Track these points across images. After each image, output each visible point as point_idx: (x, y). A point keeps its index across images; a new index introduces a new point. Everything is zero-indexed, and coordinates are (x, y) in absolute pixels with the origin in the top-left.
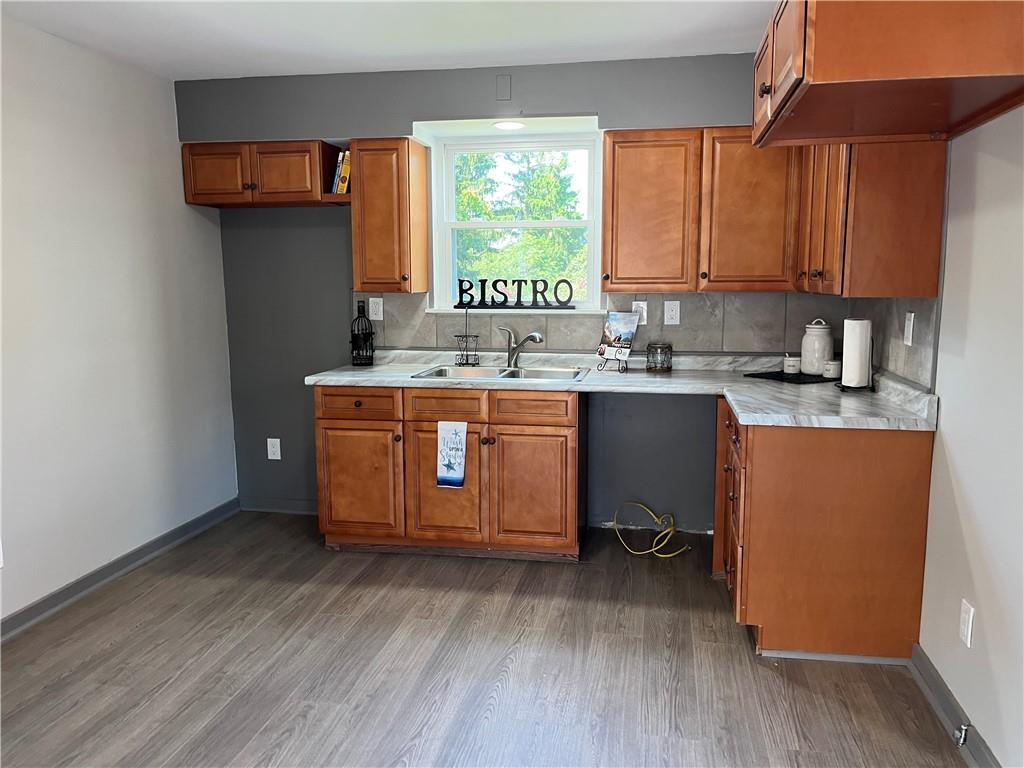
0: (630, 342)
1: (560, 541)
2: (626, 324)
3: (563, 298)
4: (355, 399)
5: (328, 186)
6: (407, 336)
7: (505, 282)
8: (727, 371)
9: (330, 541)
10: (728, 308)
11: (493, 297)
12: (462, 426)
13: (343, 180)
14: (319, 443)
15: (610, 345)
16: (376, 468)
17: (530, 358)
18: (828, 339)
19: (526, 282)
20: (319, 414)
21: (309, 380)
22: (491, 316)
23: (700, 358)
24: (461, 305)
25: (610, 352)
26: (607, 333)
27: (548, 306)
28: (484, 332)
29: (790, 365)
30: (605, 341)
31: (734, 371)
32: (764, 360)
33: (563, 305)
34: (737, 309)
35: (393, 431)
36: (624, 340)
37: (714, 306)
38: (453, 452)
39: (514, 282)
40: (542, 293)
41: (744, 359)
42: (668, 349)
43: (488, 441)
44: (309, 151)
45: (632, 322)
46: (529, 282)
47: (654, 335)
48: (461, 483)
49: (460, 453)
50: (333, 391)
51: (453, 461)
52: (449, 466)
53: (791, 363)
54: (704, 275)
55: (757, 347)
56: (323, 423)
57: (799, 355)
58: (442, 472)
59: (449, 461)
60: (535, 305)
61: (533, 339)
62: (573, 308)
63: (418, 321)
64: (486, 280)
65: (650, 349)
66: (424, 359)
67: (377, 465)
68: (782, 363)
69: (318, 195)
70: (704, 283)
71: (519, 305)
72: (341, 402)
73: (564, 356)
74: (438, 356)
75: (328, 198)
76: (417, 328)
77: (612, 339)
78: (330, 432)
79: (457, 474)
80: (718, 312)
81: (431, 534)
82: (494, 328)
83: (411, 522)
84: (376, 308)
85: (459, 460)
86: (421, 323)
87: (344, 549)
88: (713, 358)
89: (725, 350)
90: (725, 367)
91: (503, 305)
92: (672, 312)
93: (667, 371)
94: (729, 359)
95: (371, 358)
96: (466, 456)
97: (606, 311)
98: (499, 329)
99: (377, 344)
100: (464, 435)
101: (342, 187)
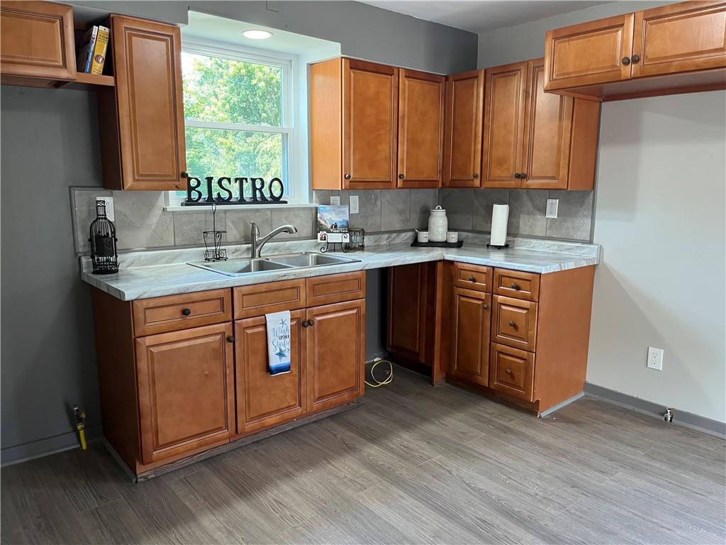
0: (346, 228)
1: (355, 393)
2: (337, 214)
3: (277, 193)
4: (182, 307)
6: (143, 236)
7: (229, 180)
8: (385, 245)
10: (383, 200)
11: (219, 194)
12: (287, 315)
13: (97, 57)
15: (329, 232)
16: (206, 375)
19: (246, 179)
20: (140, 330)
22: (221, 211)
23: (371, 237)
24: (190, 202)
25: (332, 238)
26: (323, 222)
27: (264, 200)
29: (423, 237)
30: (323, 228)
32: (403, 235)
33: (276, 200)
34: (388, 201)
35: (222, 333)
36: (340, 227)
37: (376, 199)
38: (283, 340)
39: (236, 180)
40: (260, 190)
41: (394, 235)
42: (362, 232)
44: (61, 17)
45: (343, 213)
46: (249, 181)
48: (287, 368)
49: (287, 340)
50: (159, 303)
51: (283, 349)
52: (281, 354)
53: (425, 236)
54: (400, 177)
55: (398, 227)
56: (149, 340)
58: (274, 361)
59: (280, 349)
60: (254, 201)
62: (286, 202)
64: (212, 178)
67: (206, 373)
69: (73, 71)
70: (400, 182)
71: (242, 201)
74: (180, 255)
75: (83, 78)
76: (153, 227)
77: (329, 226)
78: (154, 350)
79: (286, 360)
80: (378, 203)
84: (110, 210)
85: (287, 347)
86: (159, 219)
88: (378, 236)
89: (383, 230)
91: (228, 202)
92: (354, 204)
94: (386, 236)
95: (116, 264)
96: (292, 342)
97: (315, 205)
98: (233, 223)
99: (118, 247)
100: (288, 323)
101: (98, 67)
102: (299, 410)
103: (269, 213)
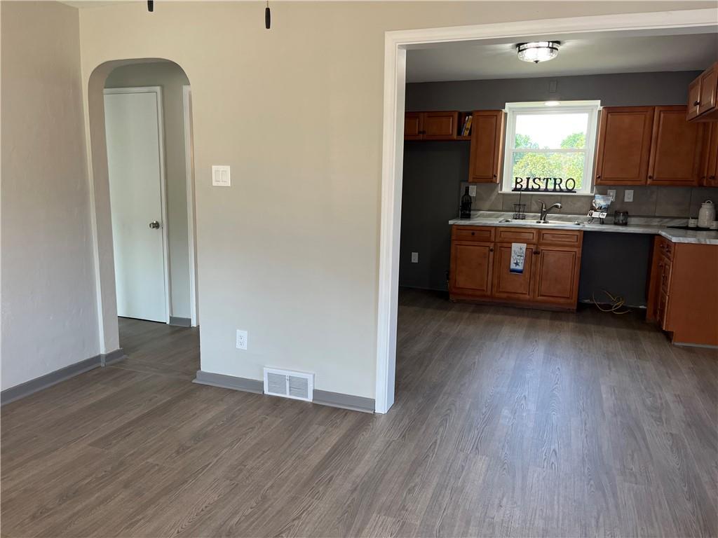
0: (607, 209)
1: (569, 301)
2: (604, 201)
4: (471, 232)
5: (459, 132)
6: (487, 205)
8: (658, 225)
9: (452, 297)
10: (660, 194)
12: (524, 246)
13: (467, 129)
14: (453, 251)
15: (595, 211)
17: (551, 216)
18: (713, 211)
20: (453, 237)
21: (451, 222)
22: (532, 195)
23: (643, 219)
25: (596, 215)
26: (594, 205)
28: (527, 203)
29: (692, 223)
30: (593, 208)
31: (661, 226)
32: (678, 220)
34: (664, 195)
35: (489, 247)
36: (603, 209)
37: (652, 193)
38: (519, 257)
41: (667, 220)
42: (626, 214)
43: (537, 253)
44: (452, 116)
45: (608, 200)
47: (618, 207)
48: (520, 272)
49: (522, 258)
50: (462, 228)
51: (518, 261)
52: (516, 264)
54: (650, 177)
55: (674, 214)
56: (456, 242)
57: (697, 218)
58: (513, 266)
61: (557, 206)
62: (575, 192)
63: (493, 197)
65: (617, 214)
66: (496, 216)
67: (480, 263)
68: (688, 222)
69: (455, 136)
70: (649, 181)
72: (465, 233)
73: (569, 216)
74: (503, 214)
75: (460, 138)
76: (493, 200)
77: (597, 208)
78: (458, 246)
79: (520, 267)
80: (654, 196)
81: (504, 295)
82: (533, 202)
83: (495, 289)
84: (473, 191)
85: (521, 261)
86: (496, 198)
87: (458, 302)
88: (649, 219)
89: (657, 215)
90: (656, 224)
92: (629, 196)
93: (625, 224)
94: (658, 220)
95: (470, 215)
96: (525, 259)
97: (593, 194)
98: (536, 202)
99: (472, 208)
100: (524, 250)
101: (466, 133)
102: (527, 297)
103: (559, 198)
